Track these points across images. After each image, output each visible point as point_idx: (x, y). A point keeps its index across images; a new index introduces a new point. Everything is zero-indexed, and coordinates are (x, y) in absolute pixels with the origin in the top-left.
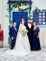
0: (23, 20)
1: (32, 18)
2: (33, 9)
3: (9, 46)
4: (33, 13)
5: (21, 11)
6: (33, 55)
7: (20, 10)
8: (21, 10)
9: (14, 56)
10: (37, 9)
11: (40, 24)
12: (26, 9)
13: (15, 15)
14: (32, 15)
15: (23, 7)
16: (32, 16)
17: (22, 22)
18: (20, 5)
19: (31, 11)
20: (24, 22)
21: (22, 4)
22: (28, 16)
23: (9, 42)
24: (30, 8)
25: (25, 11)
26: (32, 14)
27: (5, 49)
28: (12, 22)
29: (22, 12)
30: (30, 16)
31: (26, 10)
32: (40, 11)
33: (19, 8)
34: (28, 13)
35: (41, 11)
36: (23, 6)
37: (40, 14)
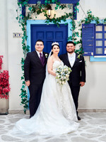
0: (55, 46)
1: (79, 39)
2: (81, 16)
3: (23, 109)
4: (81, 27)
5: (52, 23)
6: (84, 132)
7: (49, 19)
8: (51, 20)
9: (39, 135)
10: (90, 17)
11: (99, 53)
12: (63, 18)
13: (37, 32)
14: (80, 32)
15: (57, 12)
16: (80, 35)
17: (54, 50)
18: (50, 8)
19: (77, 22)
20: (59, 50)
21: (54, 6)
22: (70, 34)
23: (24, 100)
24: (74, 15)
25: (62, 22)
26: (78, 30)
27: (14, 116)
28: (30, 49)
29: (55, 26)
30: (74, 35)
31: (65, 21)
32: (98, 22)
33: (46, 15)
34: (70, 26)
35: (101, 22)
36: (56, 8)
37: (99, 29)
